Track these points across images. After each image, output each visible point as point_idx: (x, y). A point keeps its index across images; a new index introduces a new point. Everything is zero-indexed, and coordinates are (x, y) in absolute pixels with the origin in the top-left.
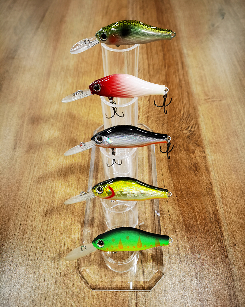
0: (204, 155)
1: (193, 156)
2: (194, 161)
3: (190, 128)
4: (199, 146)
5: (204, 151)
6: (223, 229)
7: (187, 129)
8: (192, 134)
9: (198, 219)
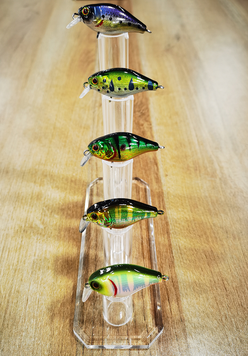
0: (150, 126)
1: (141, 127)
2: (142, 130)
3: (141, 111)
4: (147, 121)
5: (151, 125)
6: (160, 167)
7: (139, 111)
8: (143, 114)
9: (141, 162)
